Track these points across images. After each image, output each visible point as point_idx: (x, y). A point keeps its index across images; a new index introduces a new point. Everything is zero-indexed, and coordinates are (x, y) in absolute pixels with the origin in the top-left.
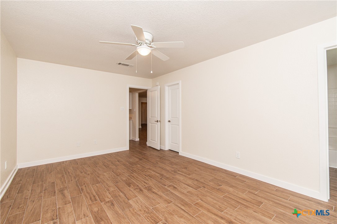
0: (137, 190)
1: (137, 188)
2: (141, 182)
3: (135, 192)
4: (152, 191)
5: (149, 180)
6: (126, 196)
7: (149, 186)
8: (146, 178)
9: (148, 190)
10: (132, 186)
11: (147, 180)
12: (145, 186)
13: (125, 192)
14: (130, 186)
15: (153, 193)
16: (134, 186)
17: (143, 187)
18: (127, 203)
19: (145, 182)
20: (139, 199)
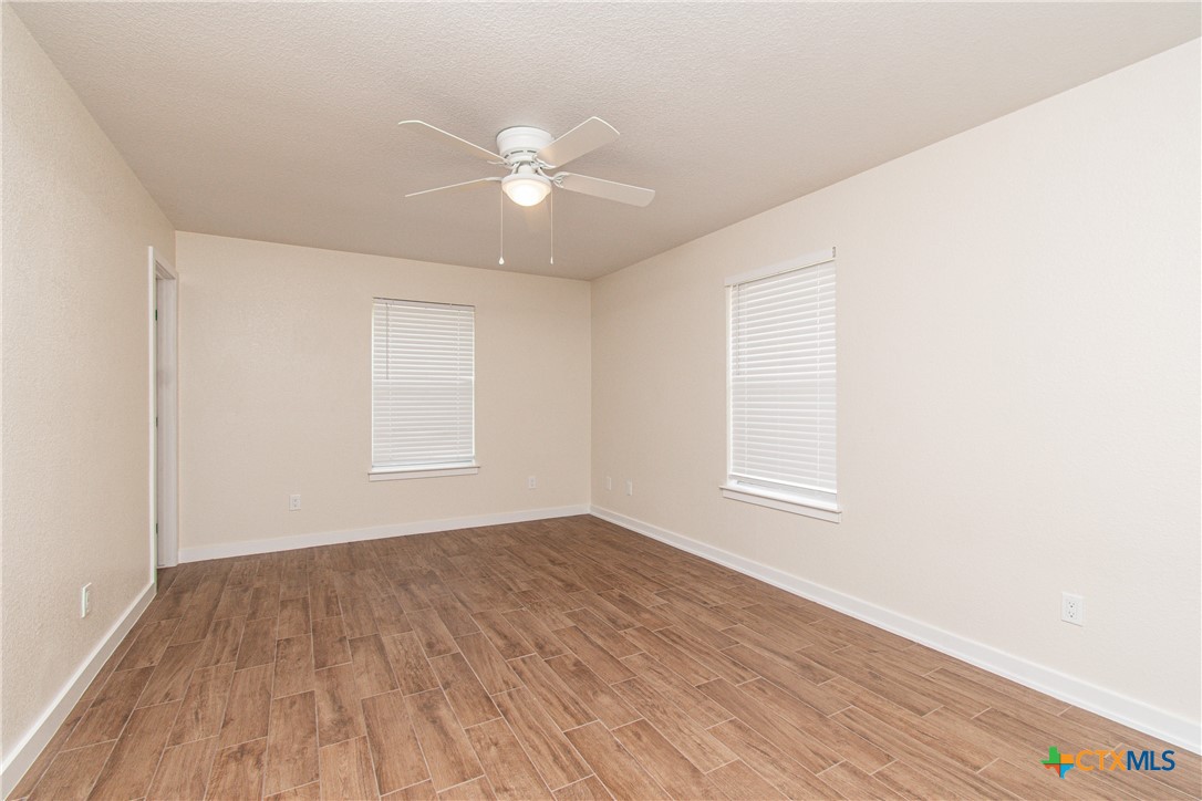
0: (553, 649)
1: (553, 655)
2: (534, 676)
3: (559, 644)
4: (505, 642)
5: (499, 683)
6: (585, 635)
7: (510, 656)
8: (510, 695)
9: (519, 644)
10: (567, 662)
11: (506, 683)
12: (523, 660)
13: (590, 646)
14: (577, 663)
15: (505, 637)
16: (563, 663)
17: (531, 657)
18: (579, 620)
19: (520, 674)
20: (548, 626)
